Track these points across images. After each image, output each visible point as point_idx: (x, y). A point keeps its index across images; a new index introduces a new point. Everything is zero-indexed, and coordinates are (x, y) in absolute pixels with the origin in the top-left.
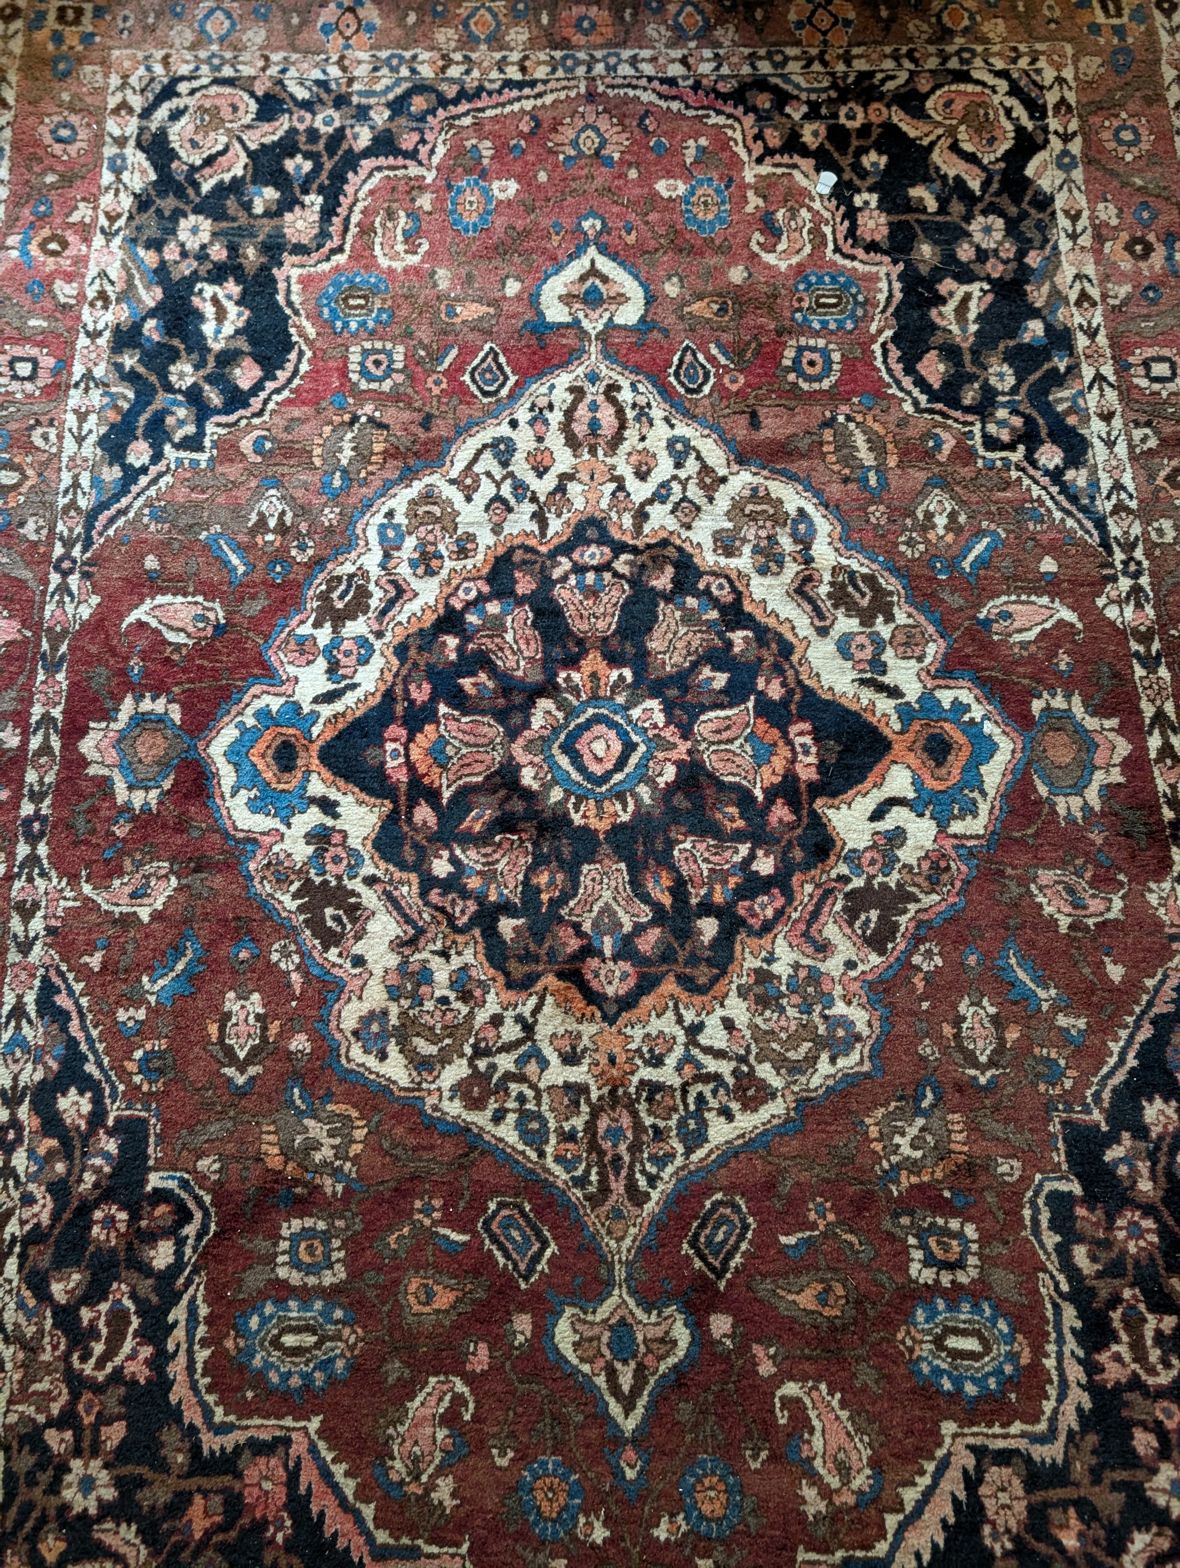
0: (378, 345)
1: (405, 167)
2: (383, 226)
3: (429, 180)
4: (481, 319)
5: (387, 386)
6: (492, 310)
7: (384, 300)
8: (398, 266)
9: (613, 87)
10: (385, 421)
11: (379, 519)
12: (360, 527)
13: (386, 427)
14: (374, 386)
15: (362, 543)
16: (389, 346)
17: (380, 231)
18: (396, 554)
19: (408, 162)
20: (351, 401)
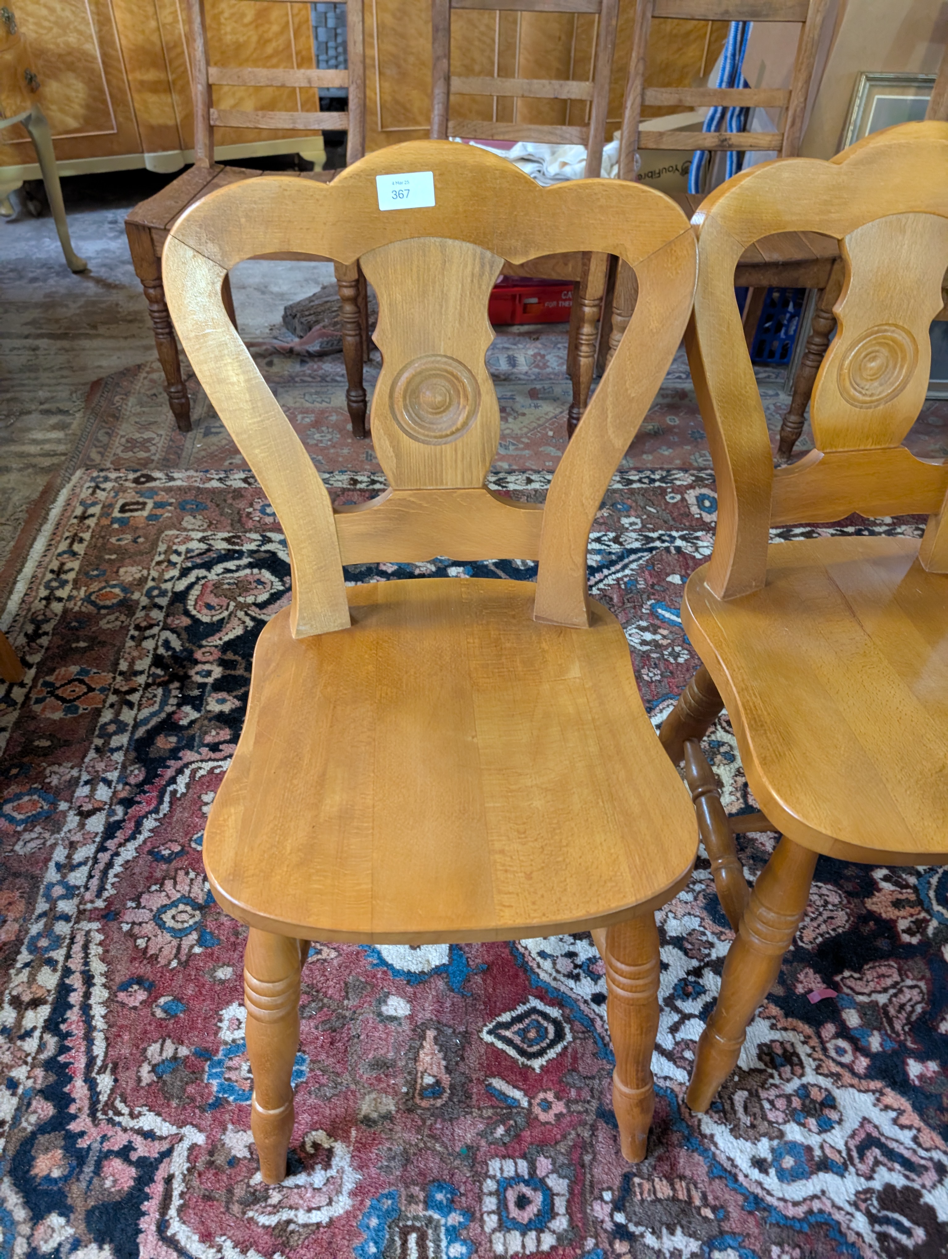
0: (490, 1203)
1: (169, 1180)
2: (277, 1208)
3: (200, 1139)
4: (443, 1048)
5: (559, 1185)
6: (431, 1034)
7: (411, 1198)
8: (350, 1179)
9: (101, 889)
10: (617, 1183)
11: (771, 1181)
12: (791, 1212)
13: (627, 1178)
14: (560, 1205)
15: (816, 1205)
16: (490, 1185)
17: (285, 1215)
18: (817, 1153)
19: (160, 1174)
20: (590, 1243)
